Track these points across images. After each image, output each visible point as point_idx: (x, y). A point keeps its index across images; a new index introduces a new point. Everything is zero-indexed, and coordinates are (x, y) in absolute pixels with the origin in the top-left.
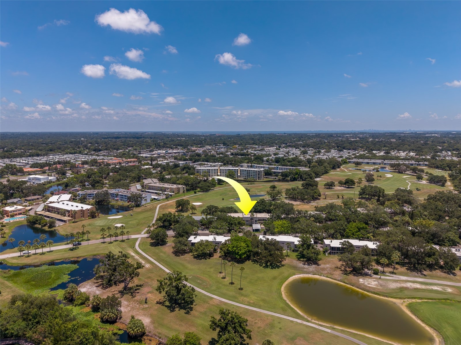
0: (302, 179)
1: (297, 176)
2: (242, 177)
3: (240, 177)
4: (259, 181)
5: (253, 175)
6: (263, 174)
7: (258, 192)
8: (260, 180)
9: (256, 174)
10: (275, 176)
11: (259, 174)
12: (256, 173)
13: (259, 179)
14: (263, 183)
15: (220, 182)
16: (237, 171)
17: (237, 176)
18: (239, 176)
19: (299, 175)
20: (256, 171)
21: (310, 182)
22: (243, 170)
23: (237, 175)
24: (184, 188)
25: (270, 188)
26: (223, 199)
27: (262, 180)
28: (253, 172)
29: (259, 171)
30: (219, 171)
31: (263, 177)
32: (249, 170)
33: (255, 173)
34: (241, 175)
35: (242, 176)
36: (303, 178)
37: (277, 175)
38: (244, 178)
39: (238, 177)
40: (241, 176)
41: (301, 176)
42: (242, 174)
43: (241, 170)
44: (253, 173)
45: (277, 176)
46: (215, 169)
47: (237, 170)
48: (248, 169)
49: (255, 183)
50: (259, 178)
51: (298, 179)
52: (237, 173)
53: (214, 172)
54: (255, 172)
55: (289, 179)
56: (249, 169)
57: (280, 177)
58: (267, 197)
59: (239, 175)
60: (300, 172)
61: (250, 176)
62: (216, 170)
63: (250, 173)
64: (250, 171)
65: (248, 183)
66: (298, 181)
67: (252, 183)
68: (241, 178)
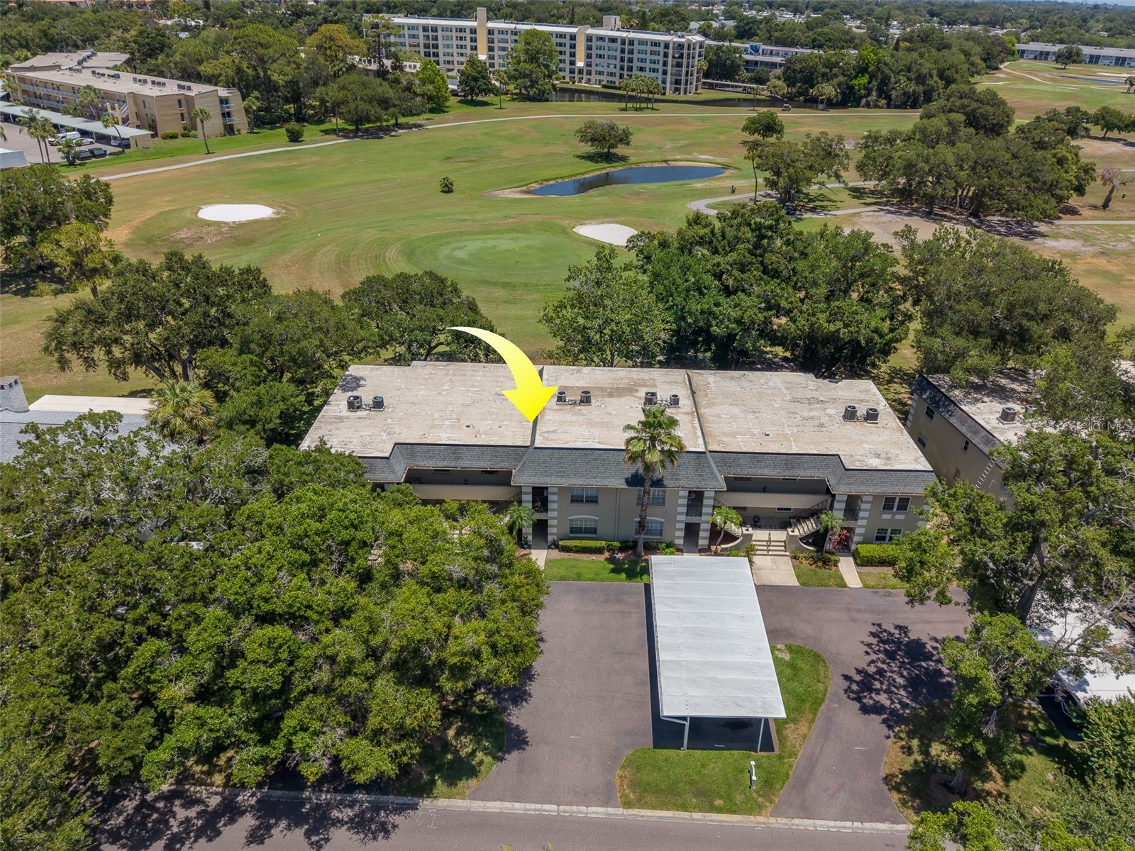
0: (888, 98)
1: (864, 80)
2: (594, 77)
3: (585, 77)
4: (676, 97)
5: (648, 65)
6: (699, 63)
7: (682, 149)
8: (682, 97)
9: (665, 64)
10: (751, 80)
11: (679, 65)
12: (666, 55)
13: (677, 90)
14: (701, 107)
15: (472, 91)
16: (573, 46)
17: (572, 72)
18: (581, 72)
19: (872, 77)
20: (667, 46)
21: (974, 105)
22: (601, 38)
23: (573, 63)
24: (224, 101)
25: (745, 129)
26: (447, 188)
27: (690, 97)
28: (649, 48)
29: (681, 46)
30: (482, 44)
31: (698, 80)
32: (631, 42)
33: (661, 58)
34: (589, 65)
35: (593, 69)
36: (894, 96)
37: (764, 76)
38: (605, 79)
39: (576, 75)
40: (589, 73)
41: (885, 81)
42: (594, 60)
43: (589, 39)
44: (649, 57)
45: (761, 81)
46: (461, 30)
47: (573, 37)
48: (624, 35)
49: (656, 105)
50: (678, 82)
51: (869, 95)
52: (573, 55)
53: (455, 42)
54: (661, 50)
55: (828, 90)
56: (632, 35)
57: (780, 83)
58: (738, 183)
59: (580, 64)
60: (879, 62)
61: (635, 72)
62: (468, 36)
63: (636, 56)
64: (636, 47)
65: (623, 105)
66: (868, 105)
67: (644, 105)
68: (589, 81)
